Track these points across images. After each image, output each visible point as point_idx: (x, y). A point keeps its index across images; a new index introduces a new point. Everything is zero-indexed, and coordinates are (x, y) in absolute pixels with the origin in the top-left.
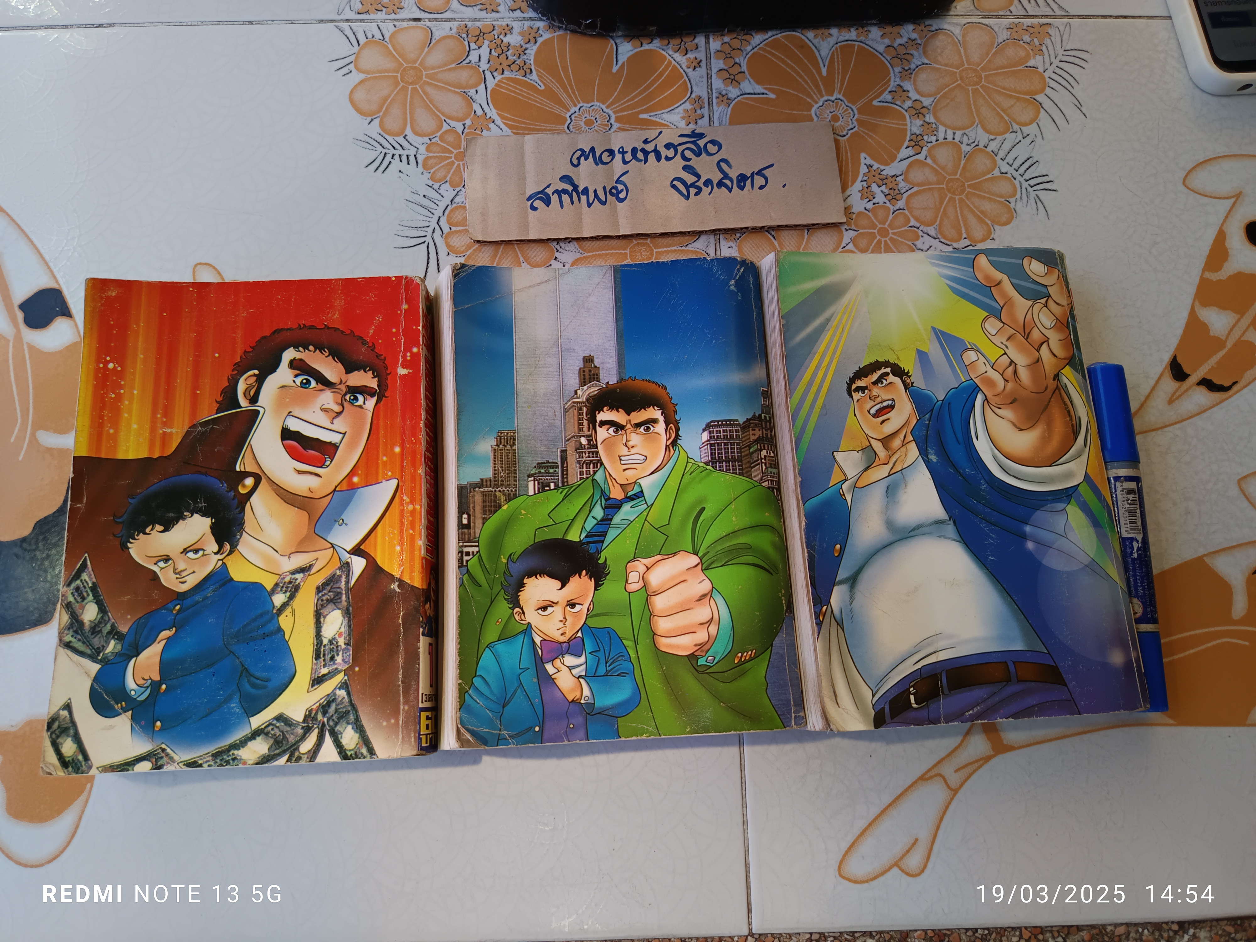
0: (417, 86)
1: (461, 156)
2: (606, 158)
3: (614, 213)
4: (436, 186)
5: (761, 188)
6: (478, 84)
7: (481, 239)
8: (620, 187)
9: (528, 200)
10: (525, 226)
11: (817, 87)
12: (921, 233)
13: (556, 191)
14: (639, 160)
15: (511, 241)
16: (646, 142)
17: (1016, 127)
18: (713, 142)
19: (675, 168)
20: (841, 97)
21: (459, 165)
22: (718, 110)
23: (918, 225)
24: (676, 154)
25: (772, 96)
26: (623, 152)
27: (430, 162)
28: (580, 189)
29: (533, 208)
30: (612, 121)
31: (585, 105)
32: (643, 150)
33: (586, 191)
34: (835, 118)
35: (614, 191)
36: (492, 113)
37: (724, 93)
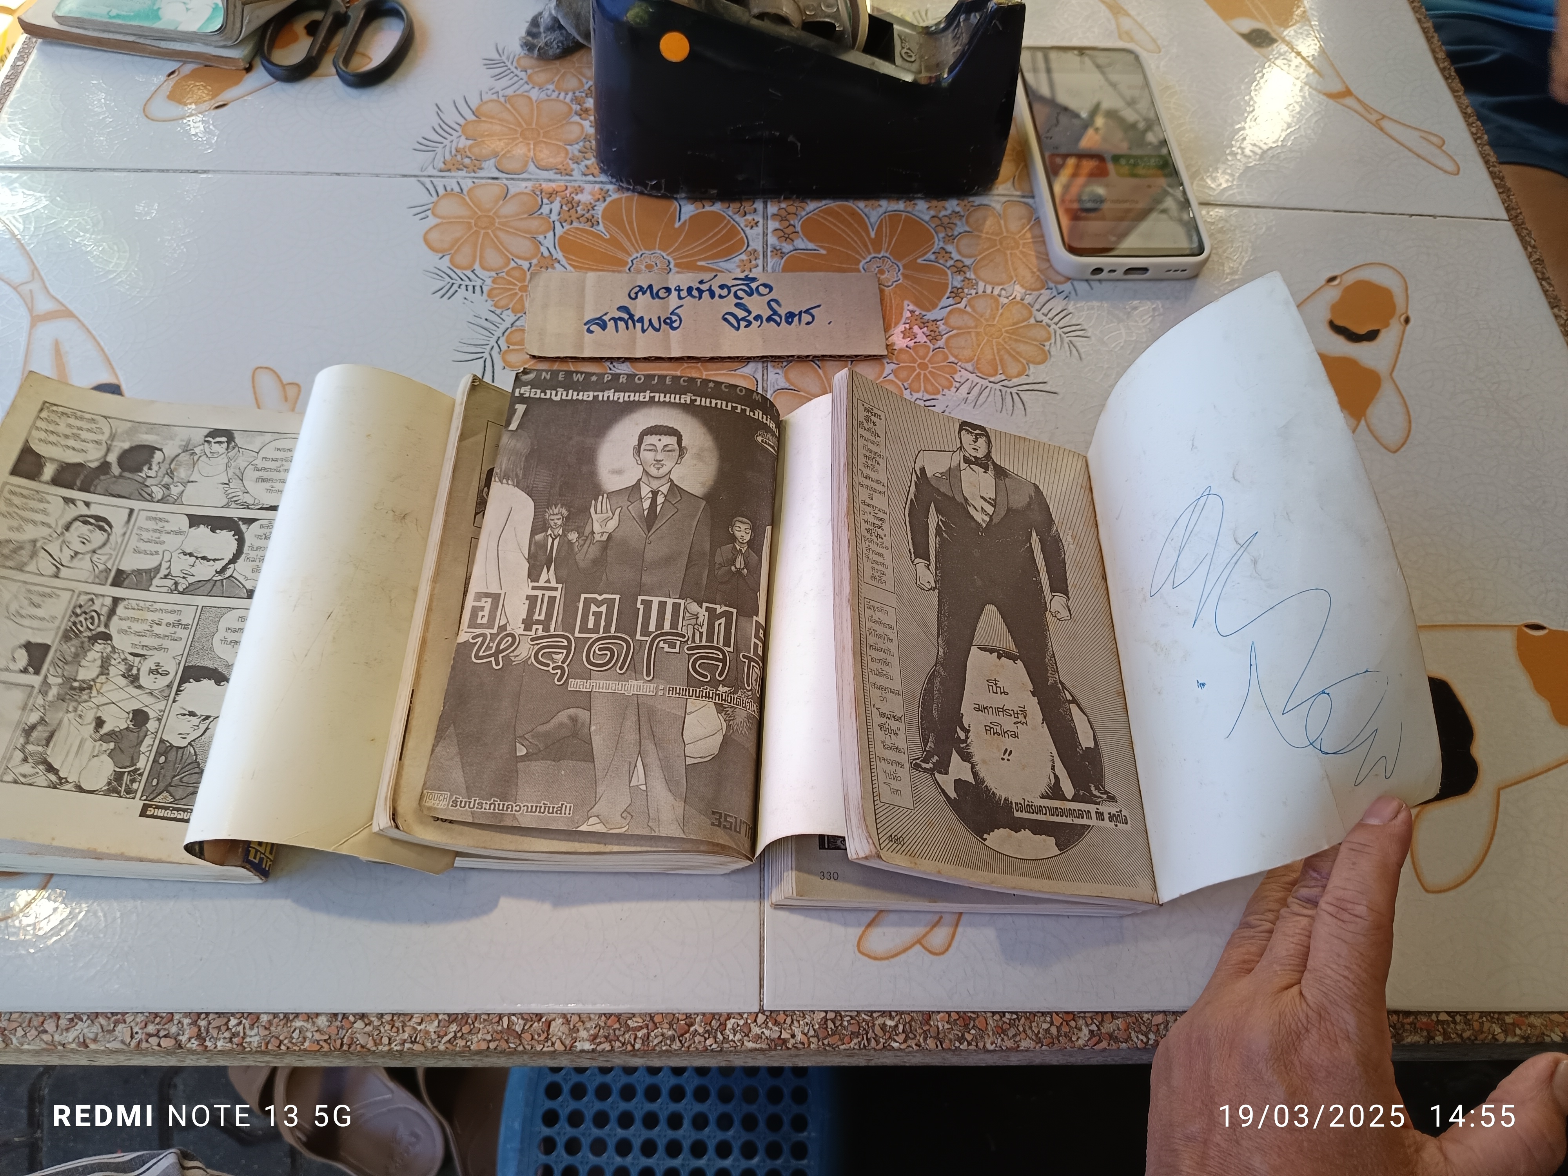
0: (490, 231)
1: (524, 289)
2: (662, 293)
3: (667, 339)
4: (498, 311)
5: (808, 323)
6: (547, 231)
7: (536, 354)
8: (674, 318)
9: (585, 324)
10: (580, 346)
11: (866, 246)
12: (959, 368)
13: (613, 319)
14: (694, 297)
15: (566, 357)
16: (701, 282)
17: (1051, 285)
18: (765, 285)
19: (729, 305)
20: (887, 255)
21: (522, 296)
22: (771, 262)
23: (956, 361)
24: (729, 292)
25: (823, 252)
26: (678, 290)
27: (495, 292)
28: (636, 318)
29: (589, 331)
30: (672, 266)
31: (647, 252)
32: (698, 289)
33: (641, 320)
34: (882, 272)
35: (668, 321)
36: (558, 255)
37: (778, 248)
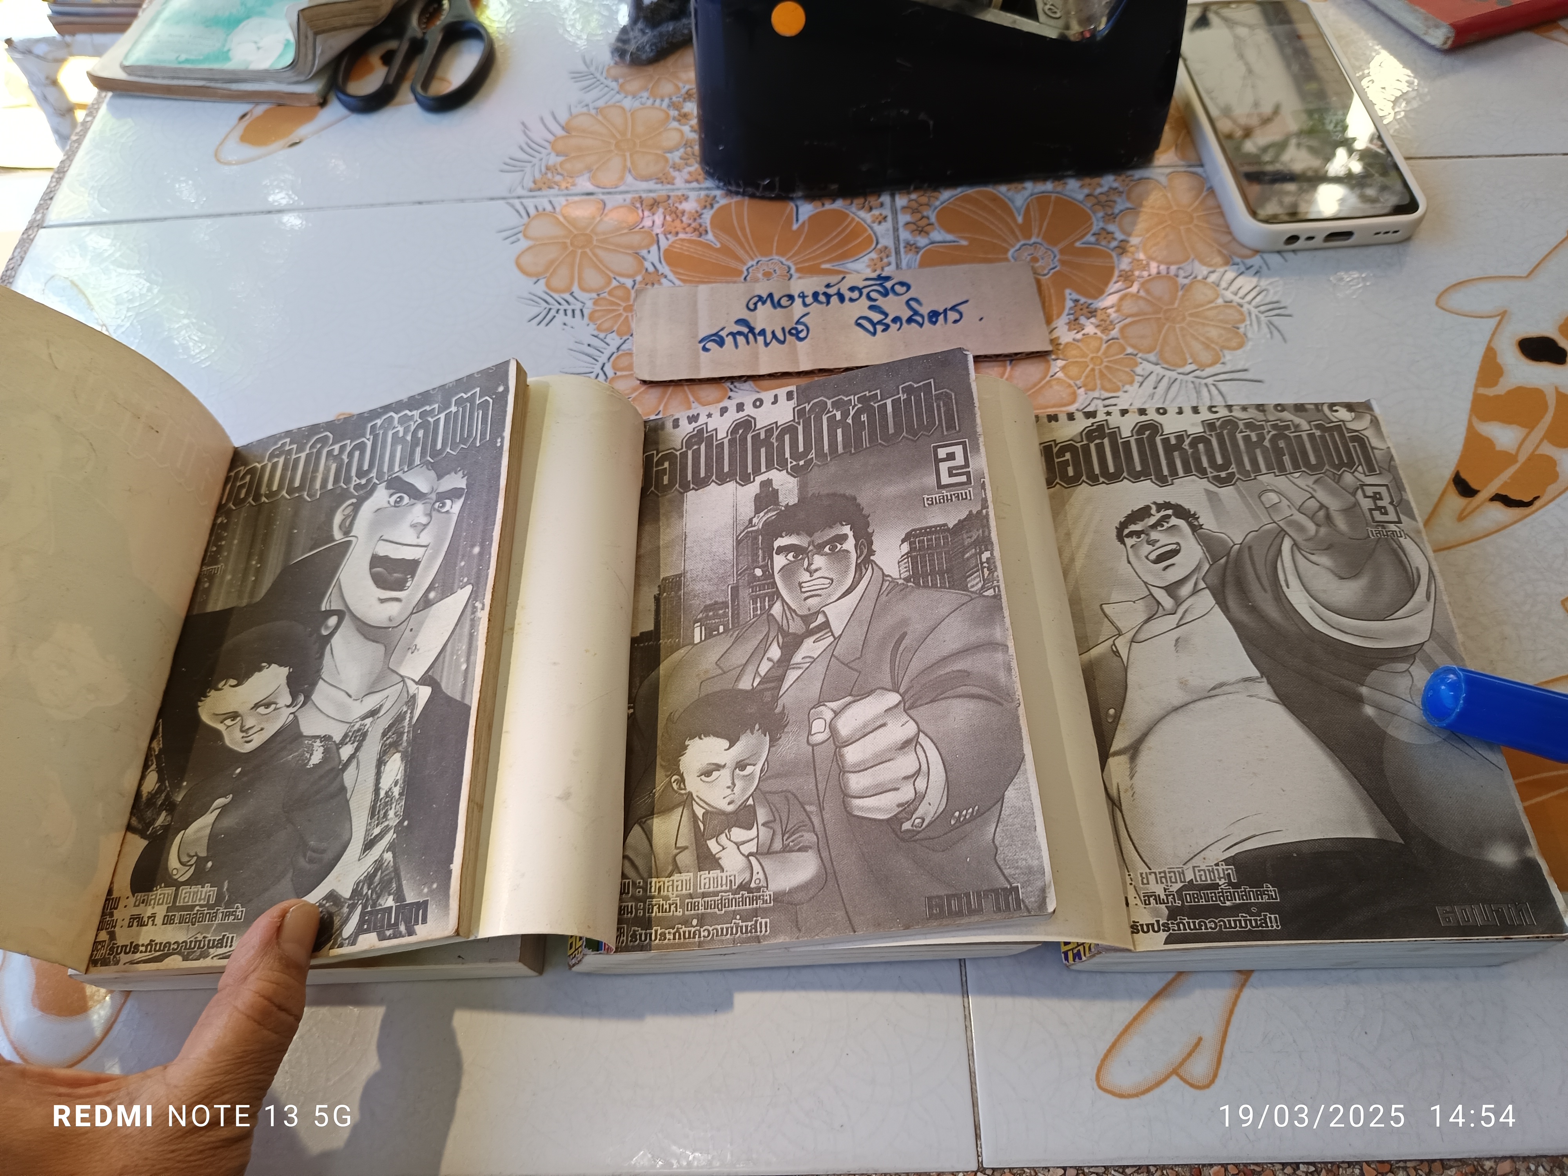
0: (588, 250)
1: (629, 309)
2: (784, 302)
3: (794, 352)
4: (602, 335)
5: (956, 322)
6: (651, 245)
7: (647, 378)
8: (800, 327)
9: (700, 342)
10: (697, 367)
11: (1013, 232)
12: (1140, 360)
13: (731, 334)
14: (820, 303)
15: (680, 380)
16: (828, 286)
17: (1237, 260)
18: (902, 284)
19: (862, 307)
20: (1039, 240)
21: (627, 317)
22: (905, 259)
23: (1135, 352)
24: (861, 295)
25: (964, 243)
26: (803, 296)
27: (597, 315)
28: (757, 331)
29: (705, 349)
30: (793, 271)
31: (764, 259)
32: (825, 294)
33: (763, 332)
34: (1035, 260)
35: (794, 332)
36: (664, 269)
37: (912, 242)
